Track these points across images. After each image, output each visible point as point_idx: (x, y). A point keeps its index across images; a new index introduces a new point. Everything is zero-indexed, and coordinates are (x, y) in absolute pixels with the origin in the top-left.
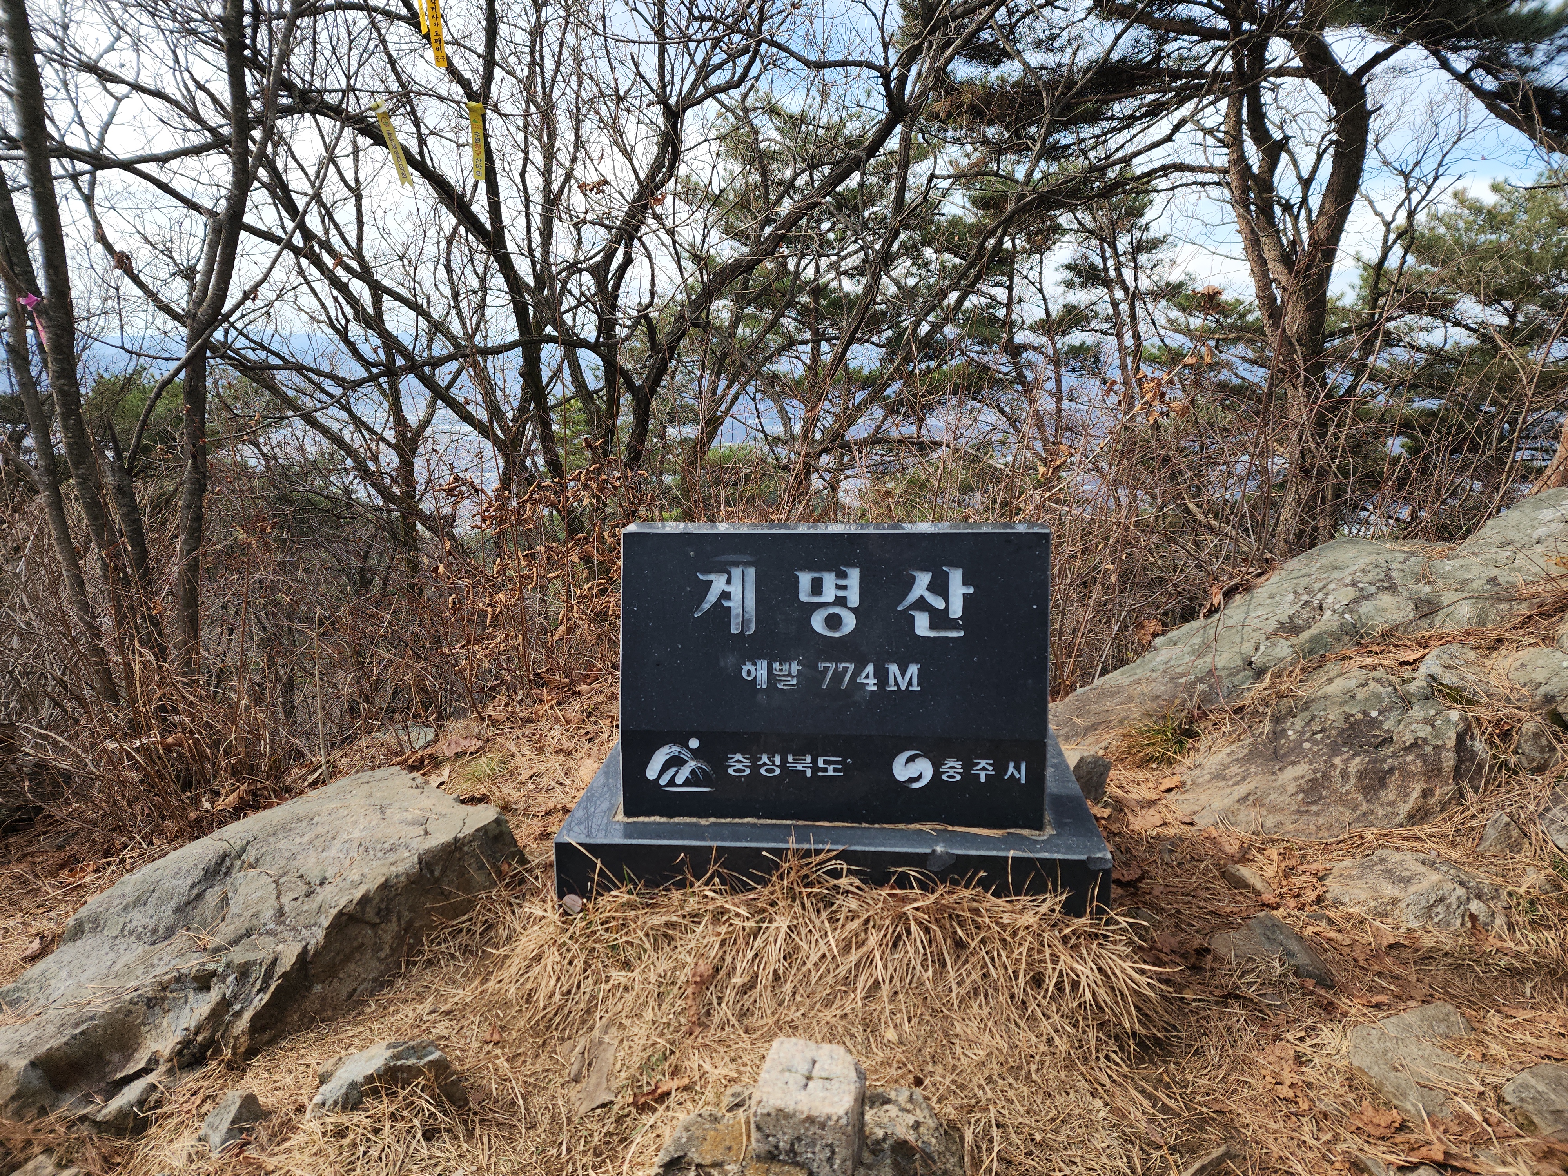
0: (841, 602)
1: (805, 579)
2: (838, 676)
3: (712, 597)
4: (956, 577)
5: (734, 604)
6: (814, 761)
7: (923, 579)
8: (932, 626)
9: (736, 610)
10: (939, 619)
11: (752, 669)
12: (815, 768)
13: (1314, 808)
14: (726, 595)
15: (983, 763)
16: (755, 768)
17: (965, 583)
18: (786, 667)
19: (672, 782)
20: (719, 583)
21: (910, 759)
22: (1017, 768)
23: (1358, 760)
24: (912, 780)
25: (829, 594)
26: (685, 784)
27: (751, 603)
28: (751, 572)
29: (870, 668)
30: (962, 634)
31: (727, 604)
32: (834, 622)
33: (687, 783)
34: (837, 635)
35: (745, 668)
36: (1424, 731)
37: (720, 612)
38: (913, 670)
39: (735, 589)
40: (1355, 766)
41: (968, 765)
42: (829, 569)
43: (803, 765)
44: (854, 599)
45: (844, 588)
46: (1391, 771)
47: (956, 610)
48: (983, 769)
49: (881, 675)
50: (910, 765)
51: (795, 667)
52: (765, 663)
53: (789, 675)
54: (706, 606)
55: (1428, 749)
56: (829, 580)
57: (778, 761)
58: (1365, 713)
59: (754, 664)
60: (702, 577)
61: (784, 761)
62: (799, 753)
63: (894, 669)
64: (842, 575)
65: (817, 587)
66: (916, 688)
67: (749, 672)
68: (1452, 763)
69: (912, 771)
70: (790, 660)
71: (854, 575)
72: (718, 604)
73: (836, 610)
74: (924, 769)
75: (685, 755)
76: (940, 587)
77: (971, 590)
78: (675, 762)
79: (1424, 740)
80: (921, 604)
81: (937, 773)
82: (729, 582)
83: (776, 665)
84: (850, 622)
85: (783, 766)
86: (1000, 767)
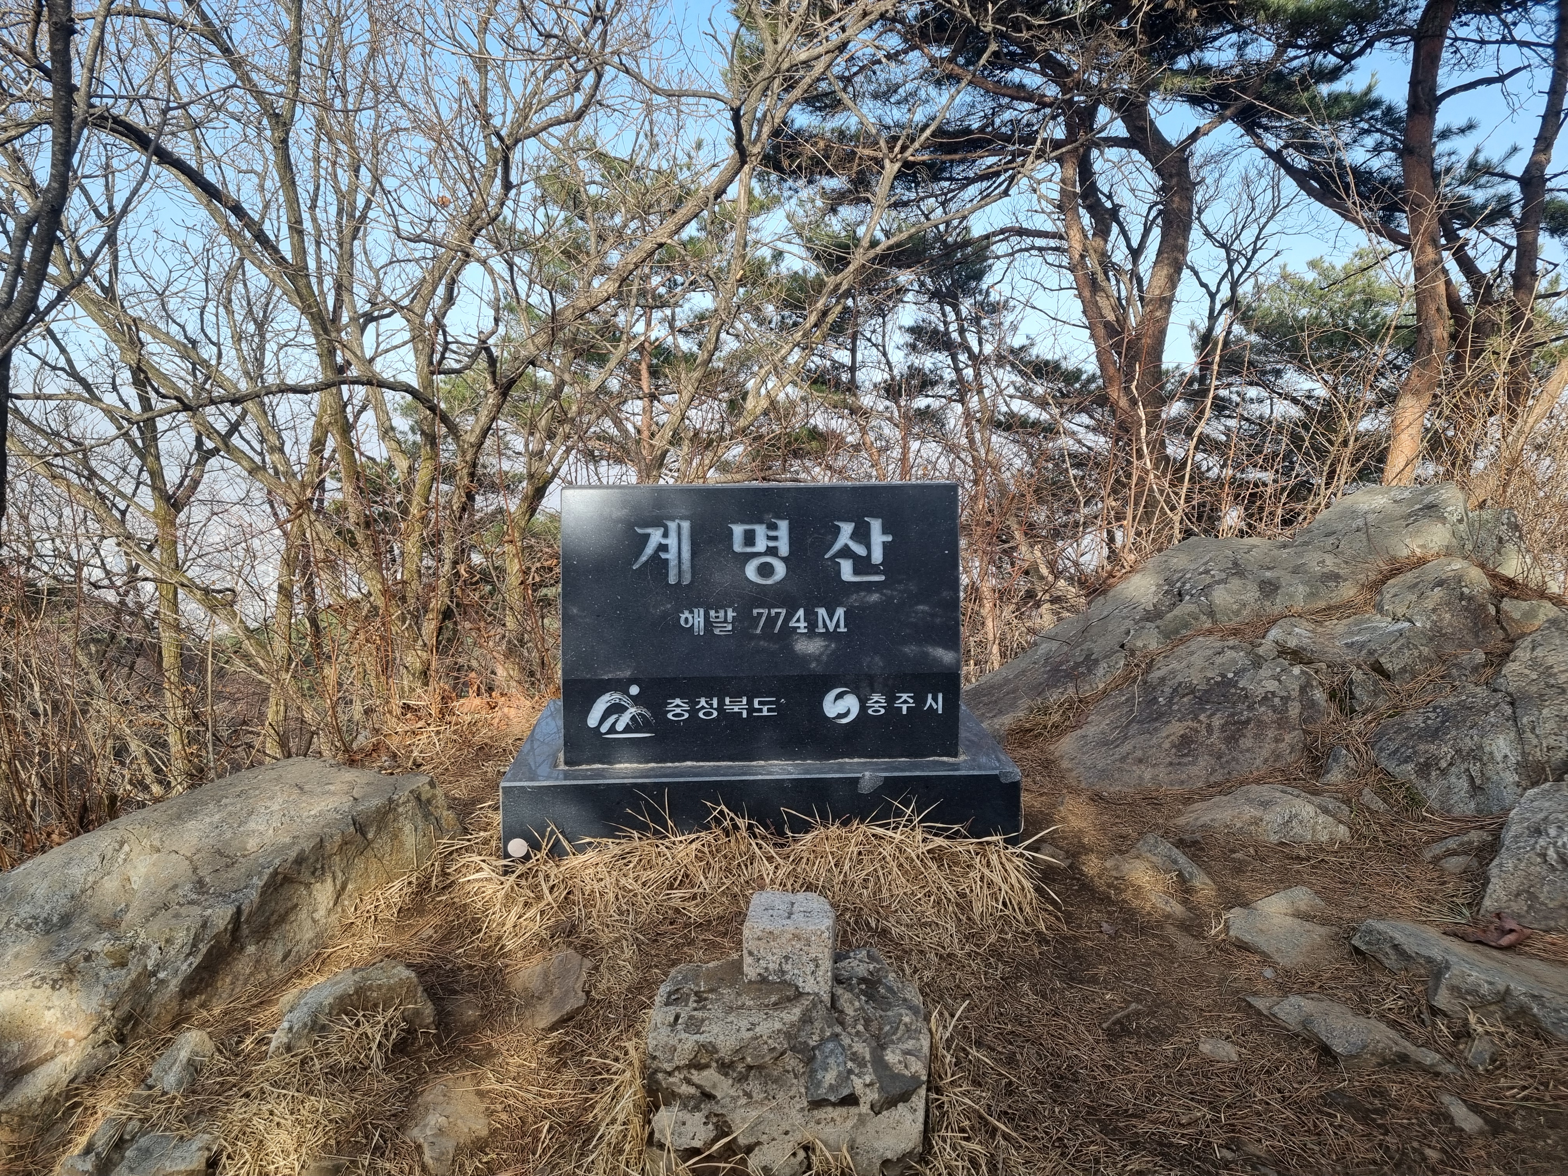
0: (772, 551)
1: (738, 530)
2: (771, 621)
3: (649, 550)
4: (876, 525)
5: (671, 556)
6: (750, 702)
7: (847, 528)
8: (856, 572)
9: (673, 563)
10: (862, 565)
11: (690, 617)
12: (751, 710)
13: (1185, 760)
14: (663, 548)
15: (905, 696)
16: (693, 712)
17: (885, 532)
18: (721, 614)
19: (612, 730)
20: (656, 536)
21: (839, 696)
22: (935, 699)
23: (1219, 715)
24: (840, 716)
25: (761, 545)
26: (625, 731)
27: (686, 555)
28: (687, 525)
29: (801, 613)
30: (883, 578)
31: (664, 556)
32: (765, 570)
33: (627, 729)
34: (769, 582)
35: (683, 617)
36: (1271, 685)
37: (658, 564)
38: (840, 612)
39: (671, 542)
40: (1217, 722)
41: (891, 699)
42: (760, 522)
43: (738, 707)
44: (784, 549)
45: (775, 538)
46: (1248, 721)
47: (877, 556)
48: (905, 701)
49: (811, 619)
50: (839, 702)
51: (731, 614)
52: (702, 611)
53: (725, 621)
54: (644, 558)
55: (1277, 700)
56: (760, 530)
57: (715, 702)
58: (1223, 676)
59: (692, 612)
60: (639, 531)
61: (721, 703)
62: (736, 695)
63: (822, 612)
64: (773, 527)
65: (750, 538)
66: (842, 629)
67: (686, 620)
68: (1297, 711)
69: (841, 707)
70: (724, 607)
71: (783, 526)
72: (655, 556)
73: (768, 559)
74: (851, 704)
75: (625, 701)
76: (862, 535)
77: (889, 538)
78: (616, 709)
79: (1273, 693)
80: (846, 552)
81: (863, 708)
82: (665, 535)
83: (712, 613)
84: (780, 570)
85: (720, 708)
86: (920, 700)
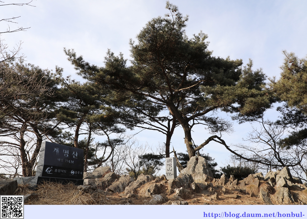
0: (67, 153)
1: (64, 150)
2: (67, 161)
3: (54, 151)
5: (57, 152)
6: (64, 171)
7: (74, 152)
8: (75, 157)
10: (75, 156)
12: (64, 172)
16: (58, 171)
17: (77, 153)
18: (62, 159)
19: (48, 172)
20: (55, 149)
21: (73, 171)
24: (72, 174)
25: (66, 152)
26: (49, 173)
27: (58, 152)
28: (58, 149)
29: (69, 161)
30: (77, 158)
32: (66, 155)
35: (58, 159)
38: (73, 161)
39: (57, 150)
41: (77, 172)
44: (68, 153)
47: (77, 156)
49: (70, 161)
52: (60, 159)
56: (66, 151)
57: (60, 170)
61: (61, 170)
62: (63, 169)
63: (72, 161)
66: (73, 163)
71: (68, 151)
74: (74, 172)
75: (51, 169)
76: (75, 153)
78: (49, 170)
81: (75, 173)
82: (56, 149)
84: (68, 156)
85: (61, 171)
86: (80, 173)
